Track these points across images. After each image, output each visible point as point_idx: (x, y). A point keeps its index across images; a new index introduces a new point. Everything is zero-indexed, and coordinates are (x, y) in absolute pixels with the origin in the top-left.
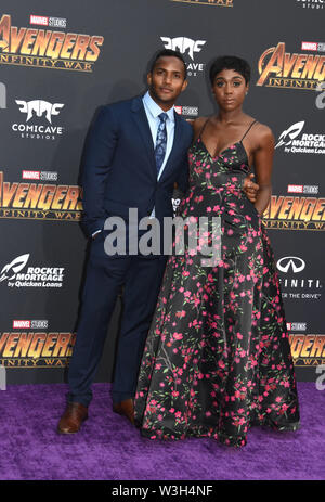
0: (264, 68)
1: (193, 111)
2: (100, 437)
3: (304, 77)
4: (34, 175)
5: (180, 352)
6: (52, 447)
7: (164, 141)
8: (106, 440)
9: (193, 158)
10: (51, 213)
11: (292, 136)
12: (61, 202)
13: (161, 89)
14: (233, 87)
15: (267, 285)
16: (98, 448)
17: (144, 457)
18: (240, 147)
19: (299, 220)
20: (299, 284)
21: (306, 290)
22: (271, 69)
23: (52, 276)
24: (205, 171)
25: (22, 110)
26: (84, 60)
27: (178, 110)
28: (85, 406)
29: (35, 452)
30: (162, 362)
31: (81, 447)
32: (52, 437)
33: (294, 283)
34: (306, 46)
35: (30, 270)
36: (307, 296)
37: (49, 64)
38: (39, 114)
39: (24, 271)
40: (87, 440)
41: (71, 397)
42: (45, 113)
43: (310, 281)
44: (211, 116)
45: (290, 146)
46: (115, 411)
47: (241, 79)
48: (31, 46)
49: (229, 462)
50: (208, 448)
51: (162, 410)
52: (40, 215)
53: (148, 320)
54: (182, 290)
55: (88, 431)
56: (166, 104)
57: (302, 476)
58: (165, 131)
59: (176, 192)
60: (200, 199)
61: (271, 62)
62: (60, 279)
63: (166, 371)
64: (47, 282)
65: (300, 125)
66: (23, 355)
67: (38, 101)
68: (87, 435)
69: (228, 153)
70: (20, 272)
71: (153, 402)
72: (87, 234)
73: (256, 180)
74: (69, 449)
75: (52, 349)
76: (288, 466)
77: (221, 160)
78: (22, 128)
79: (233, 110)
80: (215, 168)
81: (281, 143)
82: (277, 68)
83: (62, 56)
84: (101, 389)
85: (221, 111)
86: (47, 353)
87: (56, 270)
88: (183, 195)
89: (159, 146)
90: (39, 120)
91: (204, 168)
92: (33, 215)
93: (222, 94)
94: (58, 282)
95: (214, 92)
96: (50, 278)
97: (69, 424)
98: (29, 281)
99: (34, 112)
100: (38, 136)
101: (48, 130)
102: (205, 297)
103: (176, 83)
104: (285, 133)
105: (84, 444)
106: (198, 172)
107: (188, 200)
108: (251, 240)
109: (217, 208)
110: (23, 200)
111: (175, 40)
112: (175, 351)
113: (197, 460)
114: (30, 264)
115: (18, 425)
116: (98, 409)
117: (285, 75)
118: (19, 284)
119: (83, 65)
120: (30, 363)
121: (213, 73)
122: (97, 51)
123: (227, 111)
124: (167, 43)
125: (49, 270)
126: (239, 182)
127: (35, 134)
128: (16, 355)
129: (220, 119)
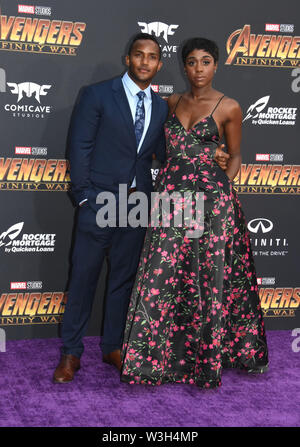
0: (231, 48)
1: (168, 89)
2: (91, 385)
3: (268, 55)
4: (26, 151)
5: (156, 306)
6: (49, 395)
8: (97, 387)
9: (168, 131)
10: (43, 184)
11: (259, 109)
12: (52, 174)
13: (139, 69)
14: (203, 65)
15: (237, 243)
16: (90, 394)
17: (132, 401)
18: (211, 120)
19: (266, 185)
20: (268, 242)
21: (274, 248)
22: (238, 49)
23: (45, 242)
24: (180, 143)
25: (13, 92)
26: (69, 45)
27: (155, 88)
28: (77, 358)
29: (33, 400)
30: (140, 315)
31: (75, 394)
32: (49, 386)
33: (264, 242)
34: (269, 27)
35: (25, 236)
36: (275, 253)
37: (36, 49)
38: (29, 95)
39: (19, 238)
40: (80, 388)
41: (64, 350)
42: (34, 94)
43: (278, 240)
44: (184, 93)
45: (257, 119)
46: (105, 361)
47: (211, 59)
48: (20, 33)
49: (208, 404)
51: (141, 358)
52: (32, 187)
54: (159, 250)
55: (80, 380)
56: (143, 84)
58: (143, 108)
59: (155, 163)
60: (176, 168)
61: (238, 43)
62: (52, 244)
63: (144, 322)
64: (40, 247)
65: (265, 100)
66: (21, 313)
67: (27, 84)
68: (80, 383)
69: (200, 126)
70: (16, 239)
71: (132, 351)
72: (75, 203)
73: (227, 150)
74: (64, 396)
75: (46, 307)
76: (261, 406)
77: (194, 133)
78: (14, 108)
79: (203, 86)
80: (189, 140)
81: (249, 116)
82: (244, 48)
83: (48, 42)
84: (91, 342)
85: (192, 87)
86: (42, 311)
87: (48, 236)
89: (137, 121)
90: (29, 100)
91: (179, 140)
92: (25, 187)
93: (194, 72)
94: (51, 247)
95: (187, 71)
96: (43, 243)
97: (63, 374)
98: (24, 247)
99: (24, 93)
100: (28, 115)
101: (37, 109)
102: (181, 257)
103: (152, 64)
104: (252, 107)
105: (77, 392)
106: (174, 144)
107: (165, 170)
108: (223, 204)
109: (191, 176)
110: (17, 173)
111: (151, 25)
112: (152, 305)
113: (180, 403)
114: (25, 231)
115: (18, 376)
116: (89, 360)
117: (251, 54)
118: (15, 250)
119: (67, 50)
120: (27, 321)
121: (185, 53)
122: (80, 36)
123: (198, 88)
124: (143, 28)
125: (42, 236)
126: (211, 152)
127: (26, 113)
128: (14, 313)
129: (192, 95)
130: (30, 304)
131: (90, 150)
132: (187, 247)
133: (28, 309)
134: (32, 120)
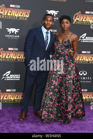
0: (75, 19)
1: (55, 31)
2: (31, 122)
3: (86, 21)
4: (11, 49)
5: (52, 98)
6: (17, 124)
7: (48, 39)
8: (32, 122)
9: (56, 44)
10: (16, 59)
12: (19, 56)
13: (47, 25)
14: (66, 24)
15: (76, 79)
16: (30, 124)
17: (43, 127)
18: (68, 41)
19: (85, 61)
20: (85, 78)
21: (87, 80)
22: (77, 19)
23: (17, 77)
25: (8, 31)
26: (25, 17)
27: (51, 31)
28: (26, 113)
29: (12, 126)
30: (47, 100)
32: (17, 122)
33: (84, 78)
34: (87, 12)
35: (11, 75)
36: (88, 82)
37: (15, 18)
38: (13, 32)
39: (9, 76)
40: (27, 122)
41: (22, 110)
42: (14, 32)
43: (88, 78)
47: (69, 22)
48: (10, 13)
49: (66, 128)
50: (60, 124)
51: (47, 114)
52: (13, 60)
53: (44, 89)
56: (48, 29)
57: (86, 132)
58: (48, 37)
59: (51, 53)
60: (58, 55)
61: (77, 17)
62: (19, 78)
63: (48, 103)
64: (15, 79)
65: (85, 34)
66: (9, 99)
68: (27, 121)
69: (65, 42)
70: (8, 76)
71: (44, 111)
73: (73, 50)
74: (22, 125)
75: (17, 97)
76: (83, 129)
77: (63, 44)
78: (8, 36)
80: (62, 47)
81: (80, 39)
82: (79, 19)
83: (19, 16)
85: (63, 31)
86: (16, 98)
87: (18, 75)
88: (53, 54)
89: (46, 41)
90: (13, 34)
92: (11, 60)
93: (63, 26)
95: (61, 26)
96: (16, 78)
97: (22, 118)
98: (10, 78)
99: (11, 31)
101: (15, 36)
102: (59, 82)
103: (51, 23)
104: (81, 37)
105: (26, 123)
106: (57, 48)
107: (54, 56)
109: (62, 58)
110: (9, 56)
111: (50, 11)
112: (51, 97)
113: (58, 127)
114: (11, 74)
115: (8, 118)
116: (30, 114)
117: (81, 21)
118: (8, 79)
119: (25, 18)
120: (11, 101)
121: (61, 20)
122: (29, 14)
123: (65, 31)
124: (48, 12)
125: (16, 75)
126: (69, 50)
127: (12, 38)
128: (7, 99)
129: (63, 33)
130: (12, 96)
131: (31, 49)
132: (61, 79)
133: (11, 98)
134: (14, 40)
